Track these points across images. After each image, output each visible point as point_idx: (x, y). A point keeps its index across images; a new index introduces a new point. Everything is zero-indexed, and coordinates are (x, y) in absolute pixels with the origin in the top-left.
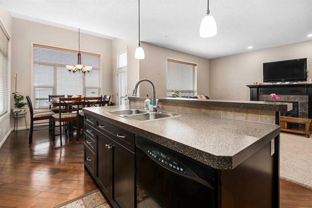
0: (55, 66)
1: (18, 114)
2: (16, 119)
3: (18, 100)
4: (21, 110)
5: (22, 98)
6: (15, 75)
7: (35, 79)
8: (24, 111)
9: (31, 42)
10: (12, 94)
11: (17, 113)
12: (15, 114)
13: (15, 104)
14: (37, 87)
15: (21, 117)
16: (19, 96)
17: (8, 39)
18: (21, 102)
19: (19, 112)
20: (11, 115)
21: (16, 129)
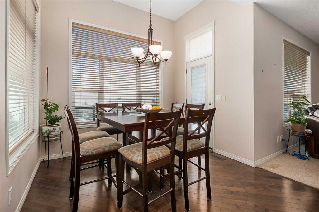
0: (101, 59)
1: (49, 135)
2: (47, 143)
3: (50, 111)
4: (55, 128)
5: (56, 108)
6: (46, 70)
7: (74, 78)
8: (60, 129)
9: (69, 19)
10: (41, 100)
11: (49, 133)
12: (46, 135)
13: (47, 118)
14: (77, 91)
15: (55, 140)
16: (52, 105)
17: (36, 10)
18: (54, 114)
19: (52, 132)
20: (39, 137)
21: (47, 159)
